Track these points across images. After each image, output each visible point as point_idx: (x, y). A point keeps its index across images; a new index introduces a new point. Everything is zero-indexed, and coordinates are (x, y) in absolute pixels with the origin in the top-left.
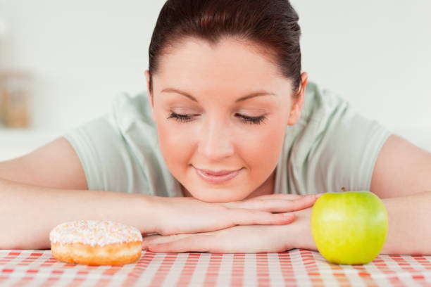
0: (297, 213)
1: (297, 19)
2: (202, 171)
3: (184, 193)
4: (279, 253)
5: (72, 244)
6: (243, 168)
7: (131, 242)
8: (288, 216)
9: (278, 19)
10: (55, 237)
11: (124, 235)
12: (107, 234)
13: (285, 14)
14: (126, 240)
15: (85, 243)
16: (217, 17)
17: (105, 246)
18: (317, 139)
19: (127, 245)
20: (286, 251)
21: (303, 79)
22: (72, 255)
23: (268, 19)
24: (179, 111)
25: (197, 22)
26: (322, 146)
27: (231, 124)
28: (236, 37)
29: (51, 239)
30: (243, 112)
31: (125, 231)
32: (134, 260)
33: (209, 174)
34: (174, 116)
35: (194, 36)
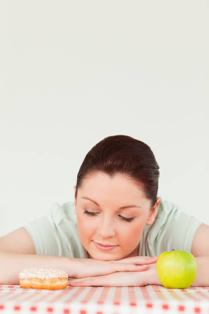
0: (149, 265)
1: (159, 168)
2: (98, 244)
3: (88, 256)
4: (140, 286)
5: (32, 279)
6: (118, 245)
7: (63, 278)
8: (145, 266)
9: (147, 167)
10: (22, 275)
11: (59, 274)
12: (50, 273)
13: (152, 165)
14: (60, 276)
15: (38, 278)
16: (115, 163)
17: (49, 279)
18: (161, 228)
19: (60, 279)
20: (144, 286)
21: (158, 201)
22: (31, 285)
23: (141, 167)
24: (89, 210)
25: (104, 164)
26: (165, 232)
27: (116, 220)
28: (124, 174)
29: (20, 277)
30: (123, 215)
31: (59, 272)
32: (64, 288)
33: (101, 245)
34: (87, 212)
35: (102, 171)
